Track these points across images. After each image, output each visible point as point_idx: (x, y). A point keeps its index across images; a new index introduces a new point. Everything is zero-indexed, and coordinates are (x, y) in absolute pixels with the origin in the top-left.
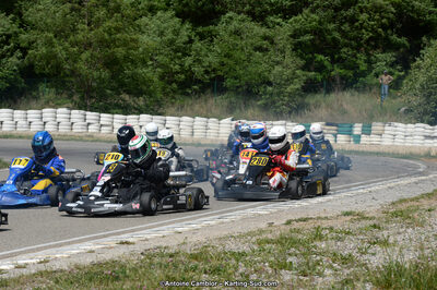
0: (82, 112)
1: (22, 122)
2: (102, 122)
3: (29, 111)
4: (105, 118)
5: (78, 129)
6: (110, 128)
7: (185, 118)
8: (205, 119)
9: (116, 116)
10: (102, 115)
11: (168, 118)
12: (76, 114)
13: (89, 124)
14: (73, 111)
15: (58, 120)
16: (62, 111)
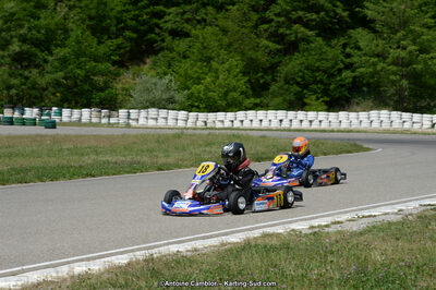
1: (355, 122)
4: (416, 117)
5: (396, 125)
12: (395, 114)
13: (404, 122)
16: (384, 113)
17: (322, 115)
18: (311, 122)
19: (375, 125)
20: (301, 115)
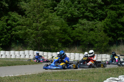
2: (44, 55)
6: (47, 57)
7: (72, 53)
9: (49, 53)
10: (44, 52)
15: (30, 54)
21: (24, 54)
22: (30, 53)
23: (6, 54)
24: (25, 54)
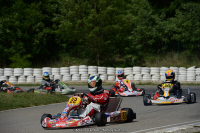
0: (95, 67)
1: (57, 76)
2: (108, 73)
3: (61, 68)
4: (110, 70)
6: (114, 77)
8: (177, 68)
11: (152, 68)
12: (91, 69)
13: (100, 75)
14: (90, 67)
15: (80, 73)
16: (82, 68)
17: (27, 71)
18: (17, 77)
19: (75, 78)
20: (7, 71)
21: (69, 72)
22: (80, 70)
23: (34, 75)
24: (71, 73)
